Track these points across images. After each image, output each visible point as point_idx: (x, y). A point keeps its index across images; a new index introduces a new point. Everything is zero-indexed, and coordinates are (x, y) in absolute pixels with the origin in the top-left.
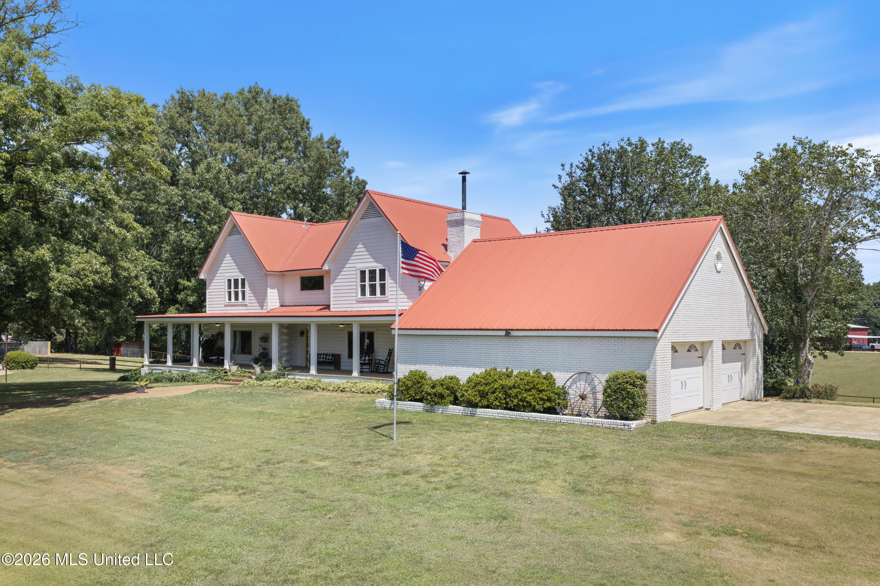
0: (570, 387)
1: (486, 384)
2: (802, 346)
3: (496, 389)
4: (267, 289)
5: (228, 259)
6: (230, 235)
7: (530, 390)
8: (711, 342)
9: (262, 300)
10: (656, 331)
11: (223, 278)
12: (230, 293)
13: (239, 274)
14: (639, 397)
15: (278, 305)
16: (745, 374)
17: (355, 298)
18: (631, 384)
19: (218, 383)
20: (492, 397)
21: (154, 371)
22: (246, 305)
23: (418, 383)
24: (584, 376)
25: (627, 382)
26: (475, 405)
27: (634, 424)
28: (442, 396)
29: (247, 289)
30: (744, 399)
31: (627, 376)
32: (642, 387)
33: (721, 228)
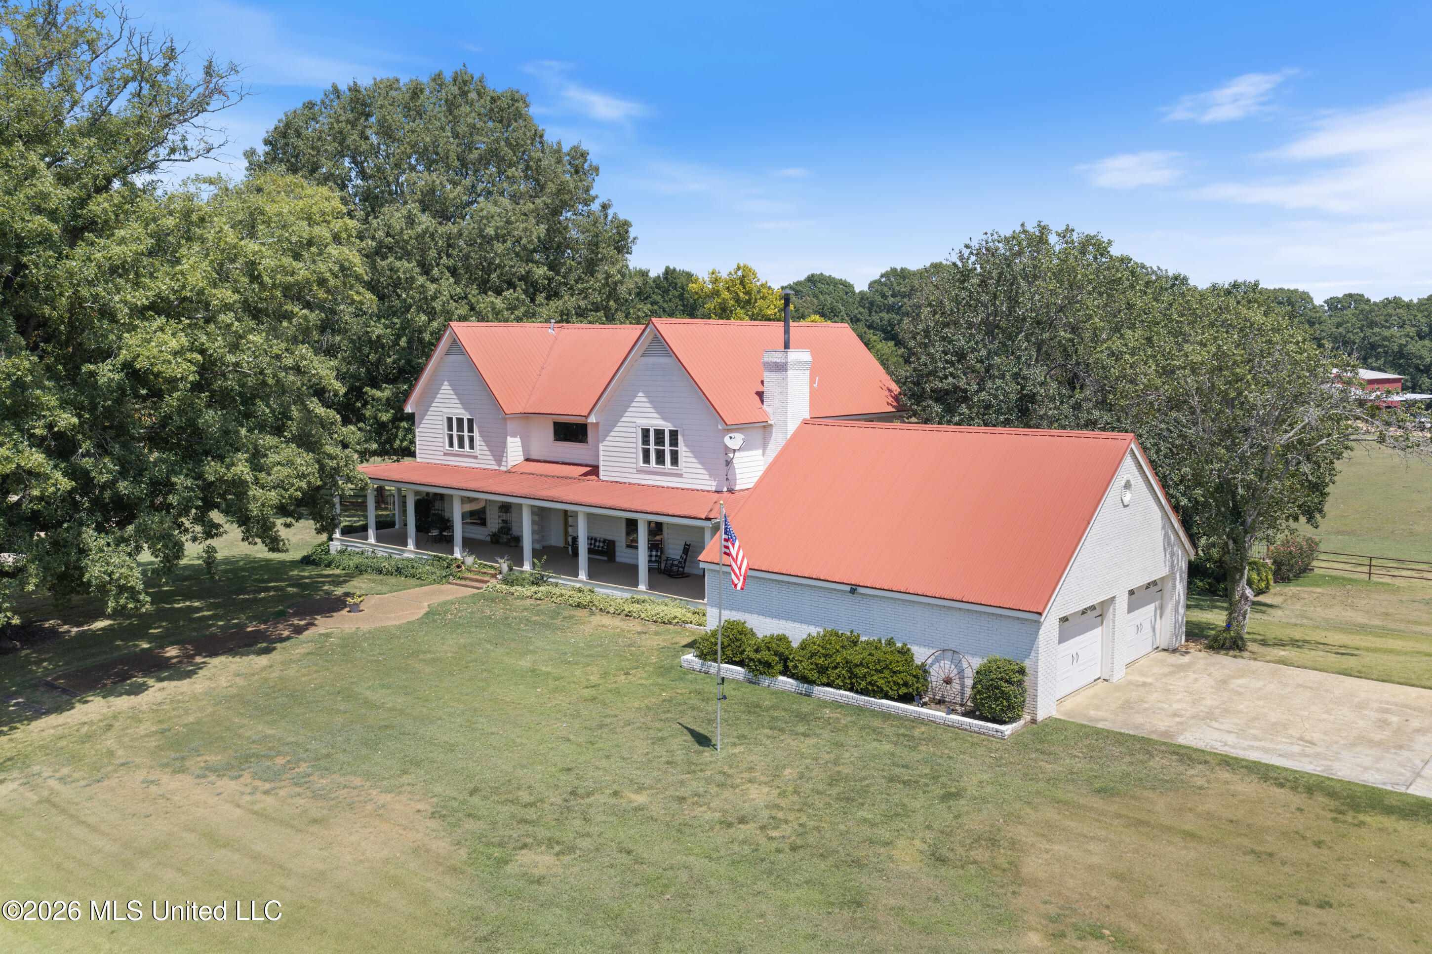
0: (931, 666)
1: (826, 656)
2: (1238, 577)
3: (838, 664)
4: (506, 439)
5: (446, 389)
6: (447, 353)
7: (881, 672)
8: (1113, 599)
9: (499, 452)
10: (1040, 614)
11: (441, 414)
12: (451, 438)
13: (463, 411)
14: (1015, 697)
15: (522, 458)
16: (1161, 617)
17: (634, 466)
18: (1007, 681)
19: (449, 583)
20: (833, 674)
21: (349, 549)
22: (476, 457)
23: (737, 640)
24: (950, 654)
25: (1001, 679)
26: (812, 682)
27: (1007, 729)
28: (768, 665)
29: (476, 434)
30: (1157, 649)
31: (1002, 670)
32: (1020, 683)
33: (1132, 450)
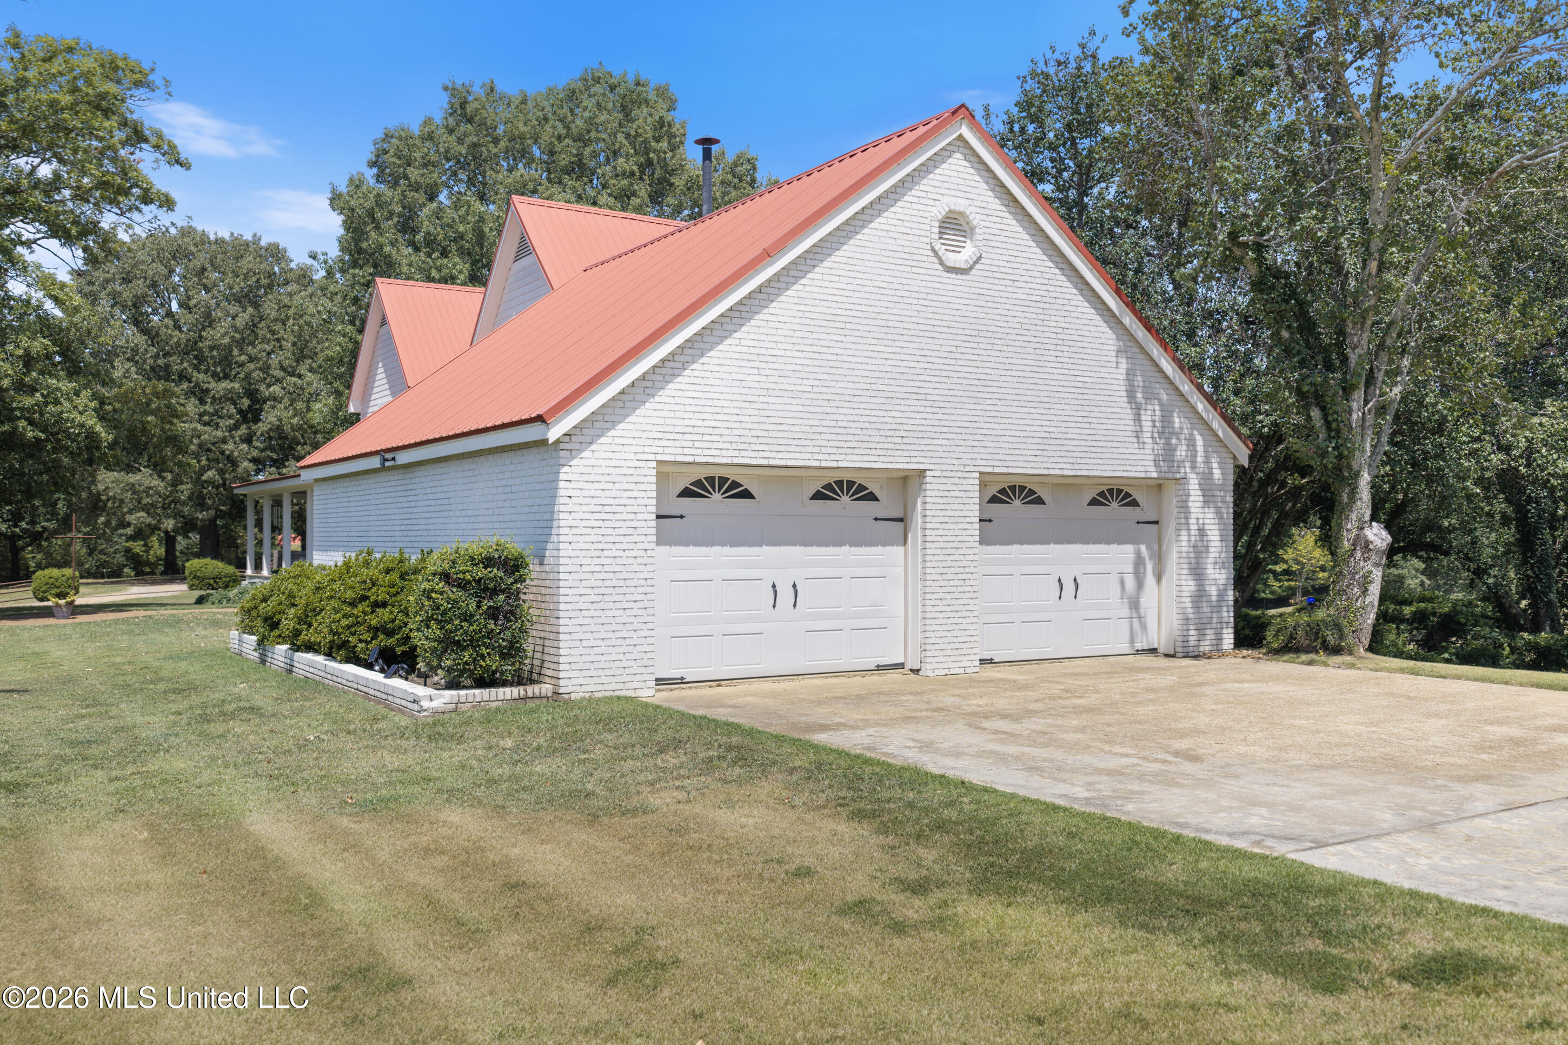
2: (1345, 498)
5: (381, 372)
6: (382, 324)
8: (925, 475)
10: (543, 420)
16: (1159, 578)
30: (1153, 651)
31: (451, 557)
33: (961, 138)
